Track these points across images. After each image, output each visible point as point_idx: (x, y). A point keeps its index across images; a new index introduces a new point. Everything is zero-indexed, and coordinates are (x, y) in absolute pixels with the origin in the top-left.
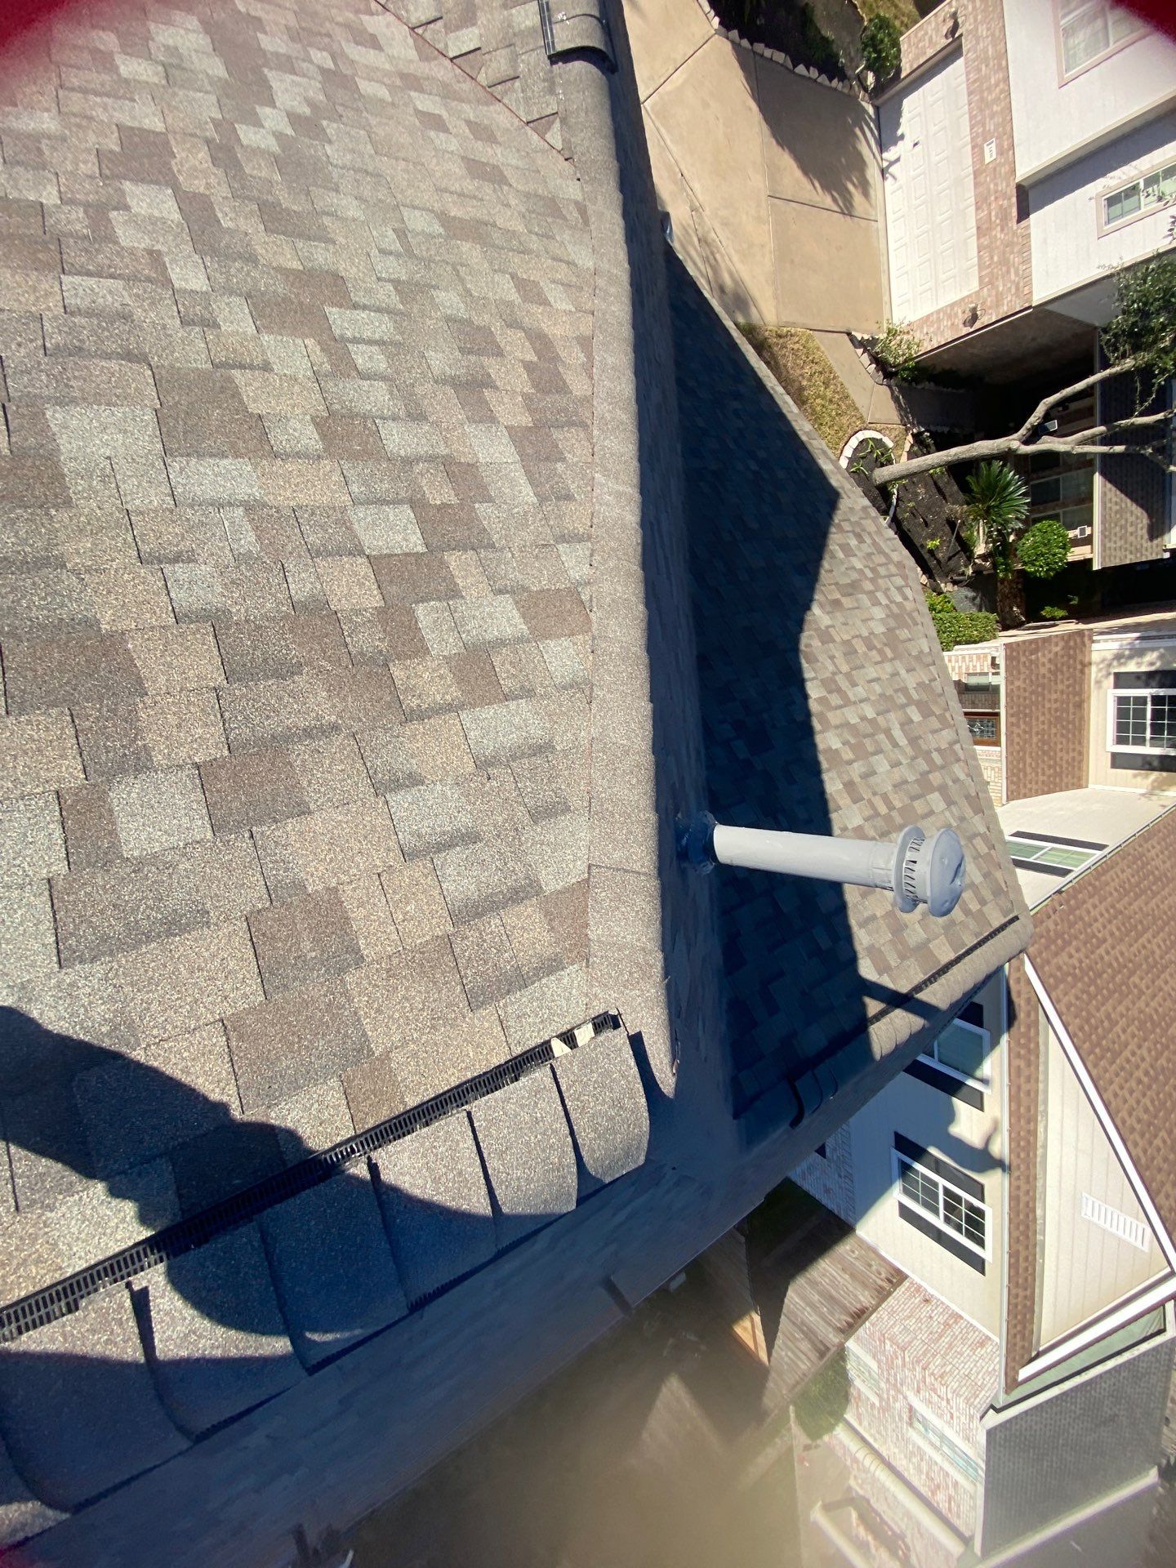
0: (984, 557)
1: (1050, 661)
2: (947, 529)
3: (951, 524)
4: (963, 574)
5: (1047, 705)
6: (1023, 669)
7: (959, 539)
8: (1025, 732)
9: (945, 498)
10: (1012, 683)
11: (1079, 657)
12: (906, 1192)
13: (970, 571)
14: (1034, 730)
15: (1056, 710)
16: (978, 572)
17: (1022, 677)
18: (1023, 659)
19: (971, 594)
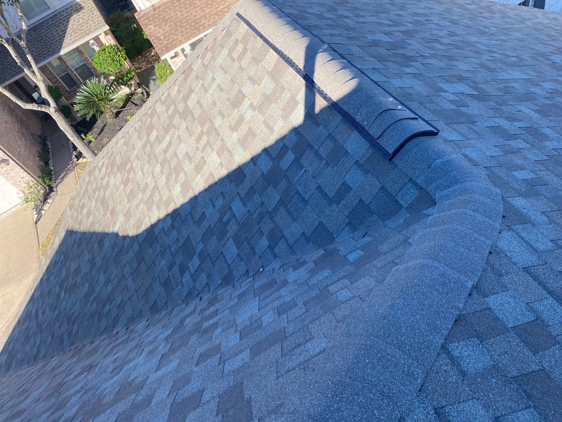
0: (130, 86)
1: (160, 28)
2: (121, 115)
3: (117, 114)
4: (142, 93)
5: (185, 15)
6: (171, 39)
7: (124, 106)
8: (206, 18)
9: (105, 125)
10: (181, 41)
11: (153, 13)
13: (140, 90)
14: (202, 14)
15: (186, 8)
16: (139, 85)
17: (175, 37)
18: (165, 42)
19: (152, 82)
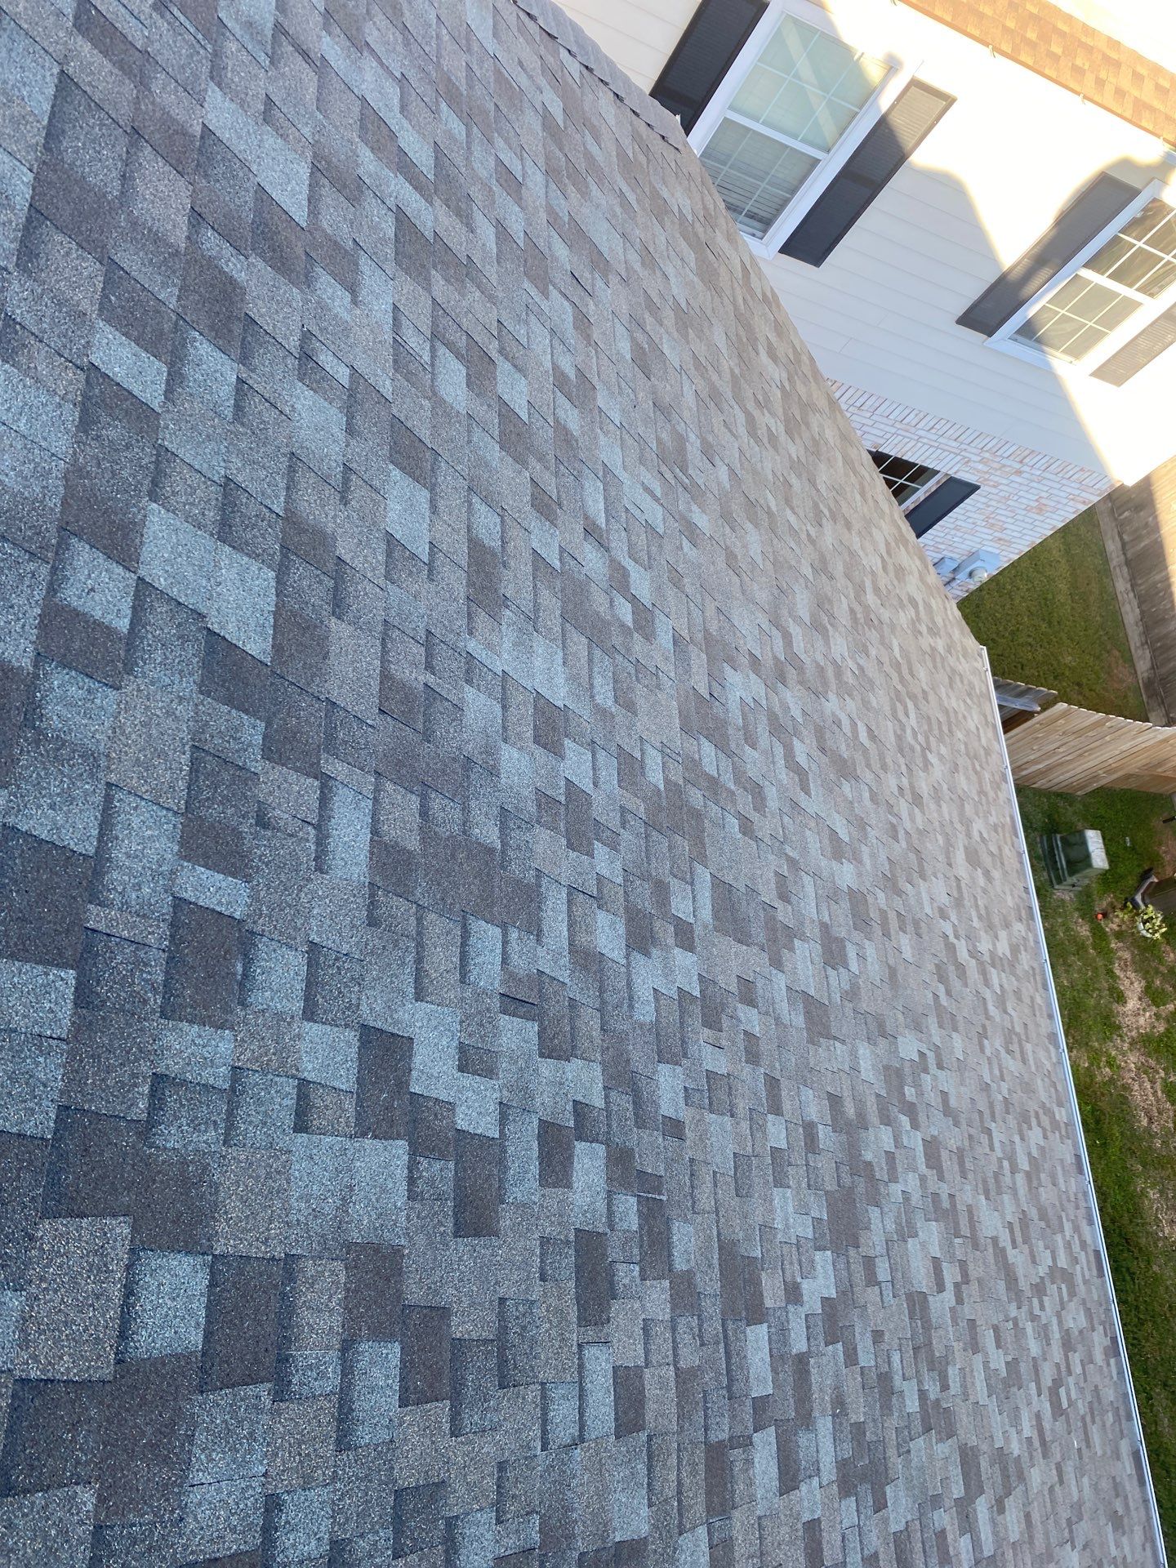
12: (1077, 352)
